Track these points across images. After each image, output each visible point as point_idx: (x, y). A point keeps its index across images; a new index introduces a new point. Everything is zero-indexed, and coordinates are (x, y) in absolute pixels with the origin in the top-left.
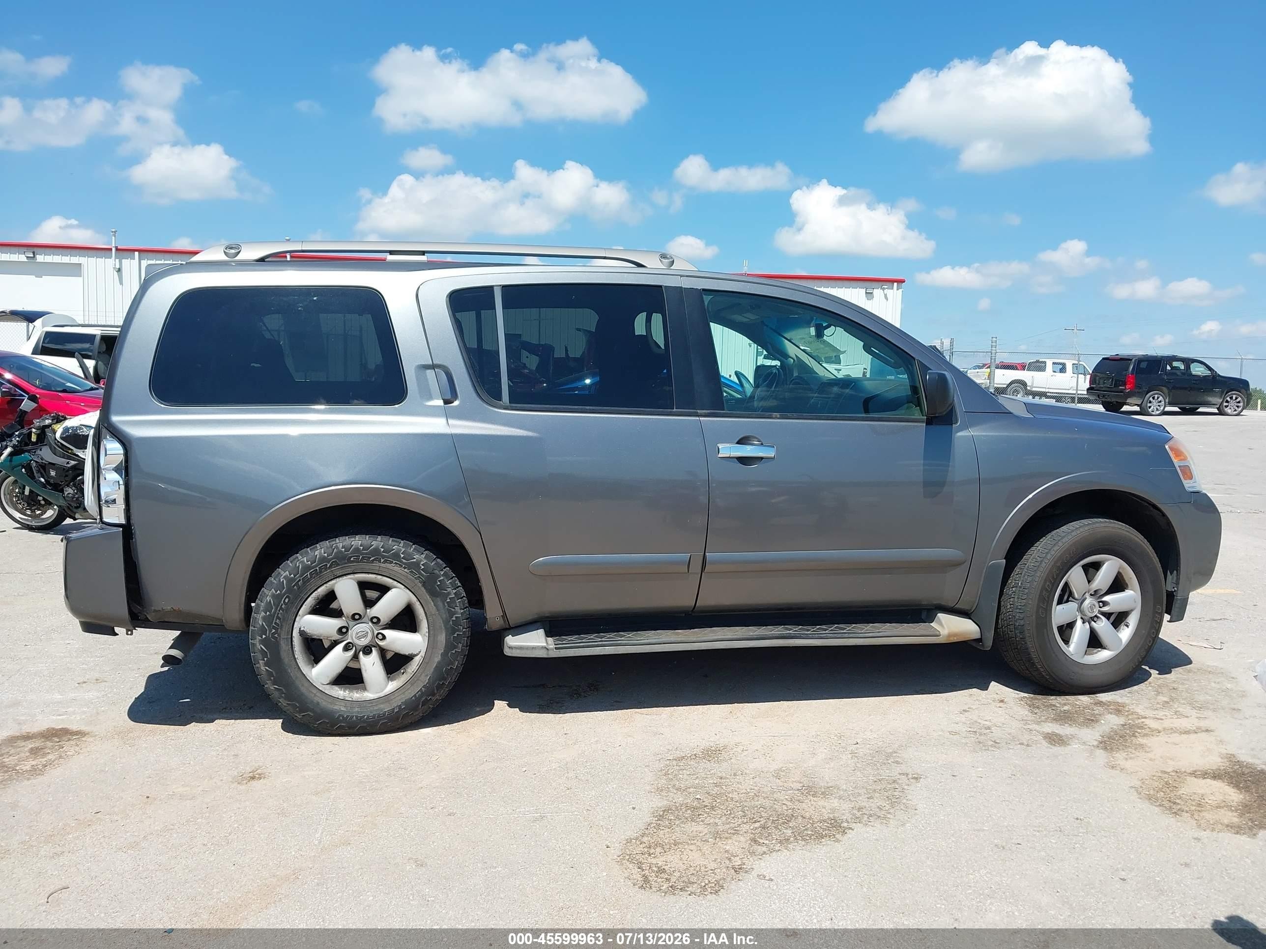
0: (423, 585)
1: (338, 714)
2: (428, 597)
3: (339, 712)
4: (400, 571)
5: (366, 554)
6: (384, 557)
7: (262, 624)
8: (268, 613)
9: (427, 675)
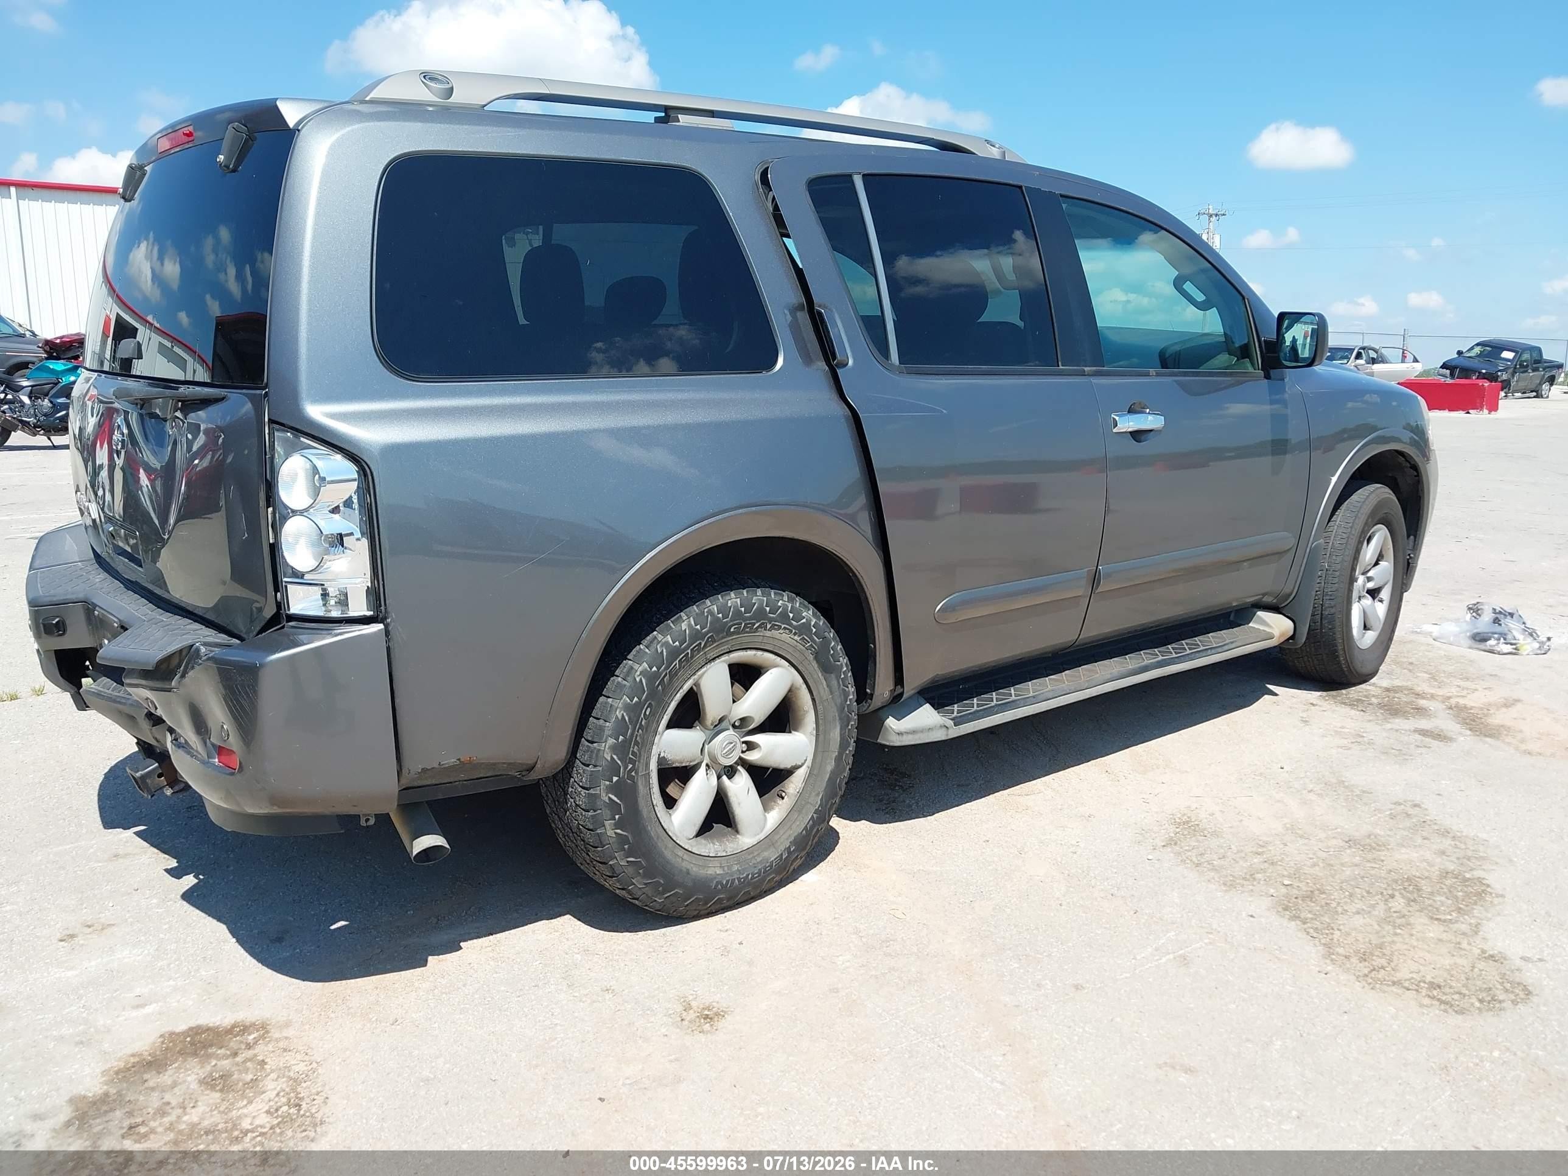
0: (816, 658)
1: (715, 882)
2: (820, 675)
3: (715, 878)
4: (789, 641)
5: (750, 618)
6: (771, 620)
7: (612, 758)
8: (621, 738)
9: (818, 794)
